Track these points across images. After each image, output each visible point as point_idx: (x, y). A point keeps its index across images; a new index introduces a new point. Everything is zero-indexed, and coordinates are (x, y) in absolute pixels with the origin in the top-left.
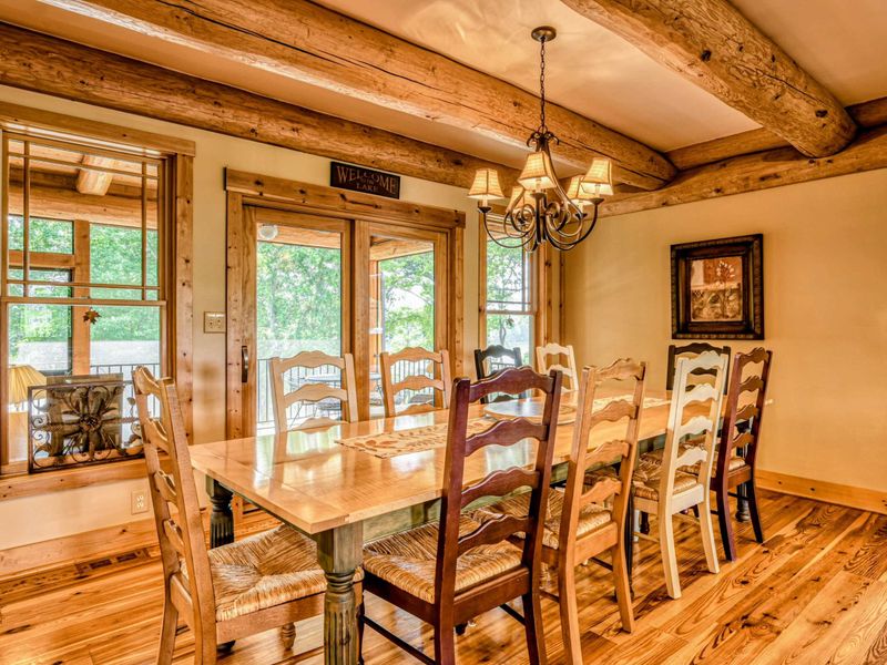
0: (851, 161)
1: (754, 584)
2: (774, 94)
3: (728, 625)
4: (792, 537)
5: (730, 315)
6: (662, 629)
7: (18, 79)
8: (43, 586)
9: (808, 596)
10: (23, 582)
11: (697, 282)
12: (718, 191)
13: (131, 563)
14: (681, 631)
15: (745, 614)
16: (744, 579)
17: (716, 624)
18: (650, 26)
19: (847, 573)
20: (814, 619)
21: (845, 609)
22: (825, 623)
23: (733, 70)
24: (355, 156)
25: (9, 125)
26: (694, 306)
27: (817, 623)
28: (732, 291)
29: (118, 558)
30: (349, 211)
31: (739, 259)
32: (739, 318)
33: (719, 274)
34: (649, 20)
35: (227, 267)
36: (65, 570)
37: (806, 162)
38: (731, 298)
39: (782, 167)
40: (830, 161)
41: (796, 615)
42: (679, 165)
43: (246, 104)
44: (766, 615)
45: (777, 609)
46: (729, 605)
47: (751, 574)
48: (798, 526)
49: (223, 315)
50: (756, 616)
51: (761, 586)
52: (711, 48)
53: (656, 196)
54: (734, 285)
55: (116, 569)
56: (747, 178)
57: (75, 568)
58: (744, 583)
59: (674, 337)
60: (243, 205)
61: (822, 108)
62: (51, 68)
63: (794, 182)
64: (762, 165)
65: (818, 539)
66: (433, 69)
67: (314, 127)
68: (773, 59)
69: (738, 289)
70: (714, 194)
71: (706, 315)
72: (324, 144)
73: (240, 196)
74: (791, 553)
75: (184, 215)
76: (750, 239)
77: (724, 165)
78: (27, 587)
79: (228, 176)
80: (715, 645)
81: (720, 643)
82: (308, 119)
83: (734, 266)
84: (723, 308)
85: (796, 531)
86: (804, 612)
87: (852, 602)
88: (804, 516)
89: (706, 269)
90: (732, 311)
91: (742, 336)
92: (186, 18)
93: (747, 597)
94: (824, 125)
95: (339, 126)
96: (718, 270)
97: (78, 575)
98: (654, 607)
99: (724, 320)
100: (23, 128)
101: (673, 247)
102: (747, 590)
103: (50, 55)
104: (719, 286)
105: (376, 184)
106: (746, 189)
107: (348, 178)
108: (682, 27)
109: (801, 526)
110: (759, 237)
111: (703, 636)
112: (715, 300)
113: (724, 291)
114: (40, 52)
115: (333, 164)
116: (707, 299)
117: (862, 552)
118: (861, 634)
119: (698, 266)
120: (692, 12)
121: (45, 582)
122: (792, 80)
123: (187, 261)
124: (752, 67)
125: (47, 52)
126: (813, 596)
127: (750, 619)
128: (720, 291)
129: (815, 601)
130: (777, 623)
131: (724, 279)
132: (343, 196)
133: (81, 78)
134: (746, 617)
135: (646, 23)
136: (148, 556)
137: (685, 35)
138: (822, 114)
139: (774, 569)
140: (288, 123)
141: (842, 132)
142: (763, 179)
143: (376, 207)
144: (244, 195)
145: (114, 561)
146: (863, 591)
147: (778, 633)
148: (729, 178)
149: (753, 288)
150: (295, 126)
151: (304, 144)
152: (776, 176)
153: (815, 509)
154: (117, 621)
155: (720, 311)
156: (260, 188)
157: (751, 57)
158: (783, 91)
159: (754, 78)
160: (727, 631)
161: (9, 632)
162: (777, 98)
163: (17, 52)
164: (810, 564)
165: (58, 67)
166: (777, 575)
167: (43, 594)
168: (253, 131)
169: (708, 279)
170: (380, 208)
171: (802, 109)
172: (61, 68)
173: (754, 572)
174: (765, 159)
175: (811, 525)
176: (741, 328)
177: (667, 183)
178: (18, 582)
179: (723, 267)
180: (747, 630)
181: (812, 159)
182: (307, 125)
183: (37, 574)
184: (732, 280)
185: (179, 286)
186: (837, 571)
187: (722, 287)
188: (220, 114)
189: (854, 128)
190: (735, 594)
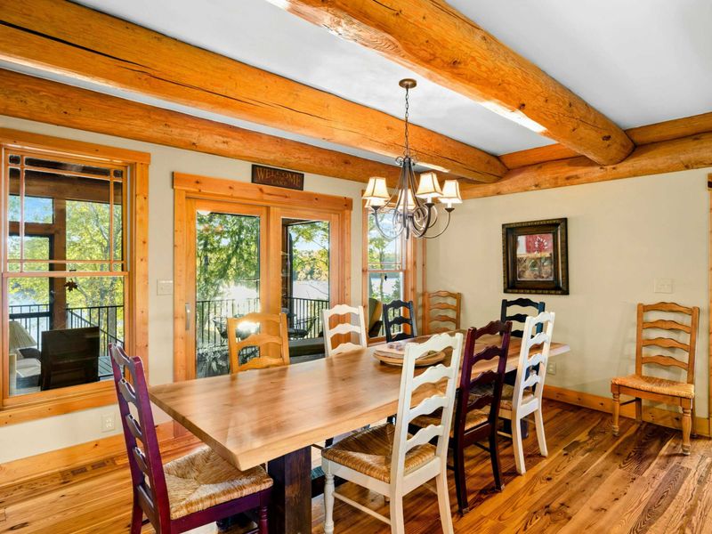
0: (628, 169)
1: (556, 481)
2: (572, 128)
3: (535, 513)
4: (585, 442)
5: (545, 276)
6: (489, 517)
7: (17, 112)
8: (36, 490)
9: (592, 489)
10: (20, 487)
11: (521, 251)
12: (536, 186)
13: (102, 470)
14: (502, 517)
15: (547, 504)
16: (549, 476)
17: (526, 512)
18: (480, 90)
19: (621, 470)
20: (595, 507)
21: (617, 499)
22: (602, 510)
23: (541, 115)
24: (271, 161)
25: (10, 145)
26: (520, 269)
27: (597, 510)
28: (546, 259)
29: (92, 466)
30: (266, 201)
31: (551, 236)
32: (551, 279)
33: (537, 246)
34: (480, 86)
35: (174, 246)
36: (52, 477)
37: (598, 168)
38: (545, 264)
39: (580, 171)
40: (614, 168)
41: (583, 504)
42: (509, 166)
43: (189, 125)
44: (562, 504)
45: (570, 500)
46: (537, 496)
47: (554, 472)
48: (590, 433)
49: (172, 282)
50: (555, 505)
51: (561, 482)
52: (525, 103)
53: (492, 187)
54: (548, 255)
55: (91, 475)
56: (557, 178)
57: (59, 474)
58: (549, 479)
59: (505, 291)
60: (186, 198)
61: (607, 134)
62: (42, 103)
63: (590, 181)
64: (567, 168)
65: (603, 443)
66: (328, 106)
67: (239, 140)
68: (570, 105)
69: (550, 258)
70: (534, 188)
71: (528, 276)
72: (247, 153)
73: (184, 193)
74: (583, 455)
75: (142, 208)
76: (558, 222)
77: (541, 167)
78: (24, 491)
79: (175, 178)
80: (525, 528)
81: (529, 527)
82: (234, 134)
83: (547, 241)
84: (540, 271)
85: (588, 437)
86: (589, 502)
87: (623, 494)
88: (594, 425)
89: (527, 243)
90: (546, 273)
91: (553, 292)
92: (146, 79)
93: (550, 491)
94: (609, 146)
95: (258, 138)
96: (536, 243)
97: (62, 481)
98: (484, 500)
99: (541, 280)
100: (19, 146)
101: (503, 226)
102: (550, 485)
103: (41, 94)
104: (537, 254)
105: (286, 180)
106: (556, 185)
107: (265, 176)
108: (504, 90)
109: (591, 434)
110: (565, 220)
111: (518, 521)
112: (534, 265)
113: (540, 258)
114: (34, 92)
115: (253, 166)
116: (528, 264)
117: (633, 454)
118: (626, 518)
119: (522, 240)
120: (510, 80)
121: (38, 486)
122: (585, 117)
123: (144, 242)
124: (555, 111)
125: (38, 92)
126: (596, 489)
127: (551, 508)
128: (538, 258)
129: (598, 492)
130: (569, 511)
131: (541, 249)
132: (261, 190)
133: (65, 110)
134: (548, 507)
135: (478, 88)
136: (115, 464)
137: (506, 95)
138: (608, 138)
139: (570, 468)
140: (221, 138)
141: (622, 149)
142: (568, 178)
143: (286, 197)
144: (187, 192)
145: (89, 468)
146: (631, 485)
147: (570, 518)
148: (543, 177)
149: (561, 257)
150: (225, 139)
151: (232, 153)
152: (577, 177)
153: (603, 419)
154: (93, 518)
155: (537, 273)
156: (199, 186)
157: (554, 105)
158: (578, 125)
159: (557, 119)
160: (534, 518)
161: (12, 529)
162: (574, 130)
163: (15, 92)
164: (595, 464)
165: (46, 102)
166: (572, 473)
167: (36, 496)
168: (194, 144)
169: (529, 249)
170: (289, 197)
171: (593, 136)
172: (50, 103)
173: (556, 471)
174: (570, 164)
175: (599, 432)
176: (552, 286)
177: (499, 178)
178: (17, 487)
179: (539, 241)
180: (548, 516)
181: (602, 166)
182: (234, 139)
183: (31, 480)
184: (546, 250)
185: (138, 261)
186: (614, 469)
187: (539, 255)
188: (169, 133)
189: (631, 145)
190: (542, 489)
